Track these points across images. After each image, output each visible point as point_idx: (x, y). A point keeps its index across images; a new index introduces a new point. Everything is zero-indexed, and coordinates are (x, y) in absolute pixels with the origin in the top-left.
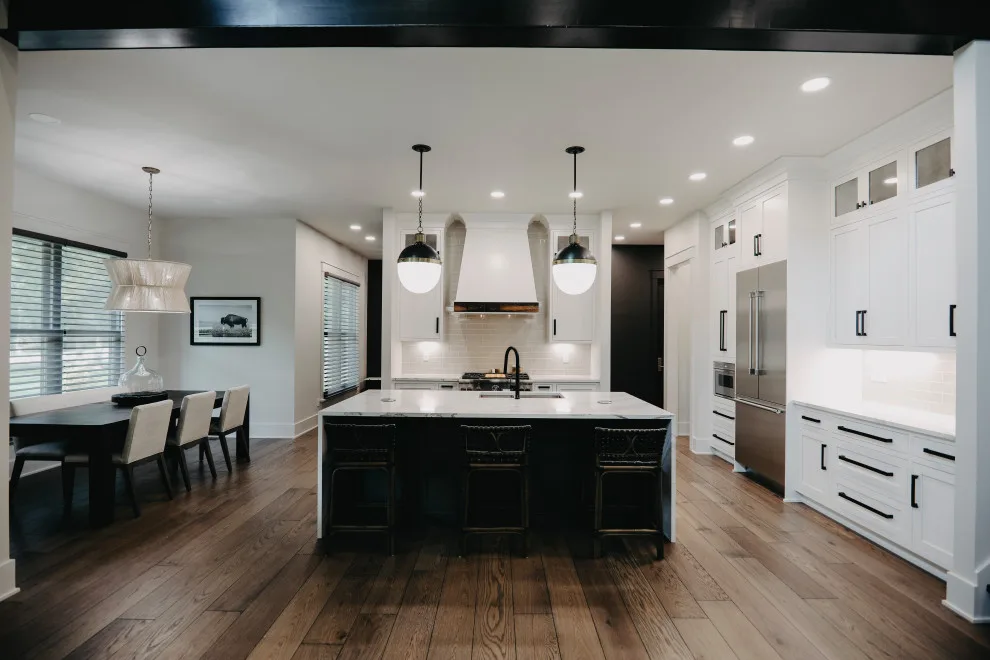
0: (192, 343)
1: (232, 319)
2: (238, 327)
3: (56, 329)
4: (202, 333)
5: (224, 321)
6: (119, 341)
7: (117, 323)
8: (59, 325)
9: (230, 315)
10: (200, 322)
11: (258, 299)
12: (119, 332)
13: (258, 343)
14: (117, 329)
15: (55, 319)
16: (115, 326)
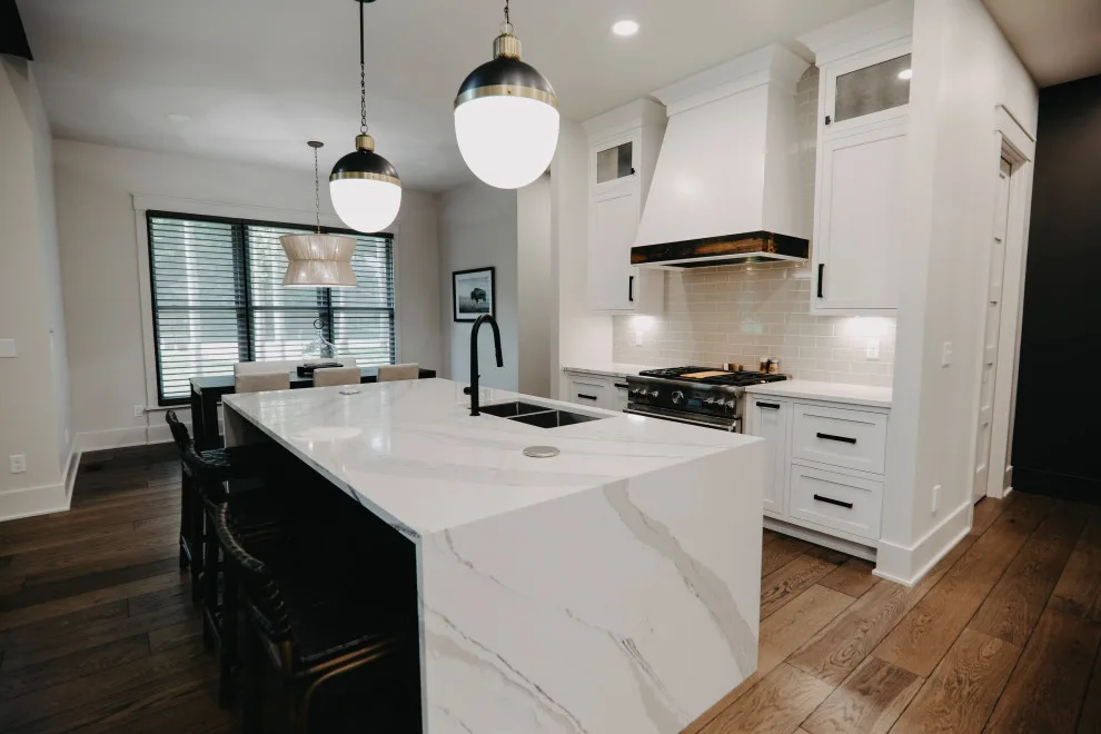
0: (455, 319)
1: (477, 293)
3: (327, 306)
4: (462, 311)
5: (473, 296)
6: (392, 317)
8: (329, 303)
9: (476, 289)
11: (492, 269)
12: (392, 309)
14: (391, 306)
16: (389, 304)
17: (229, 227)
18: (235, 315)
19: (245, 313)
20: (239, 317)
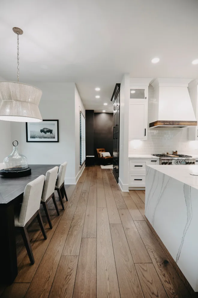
0: (27, 141)
1: (45, 130)
2: (48, 134)
5: (42, 131)
9: (44, 128)
11: (58, 121)
13: (58, 141)
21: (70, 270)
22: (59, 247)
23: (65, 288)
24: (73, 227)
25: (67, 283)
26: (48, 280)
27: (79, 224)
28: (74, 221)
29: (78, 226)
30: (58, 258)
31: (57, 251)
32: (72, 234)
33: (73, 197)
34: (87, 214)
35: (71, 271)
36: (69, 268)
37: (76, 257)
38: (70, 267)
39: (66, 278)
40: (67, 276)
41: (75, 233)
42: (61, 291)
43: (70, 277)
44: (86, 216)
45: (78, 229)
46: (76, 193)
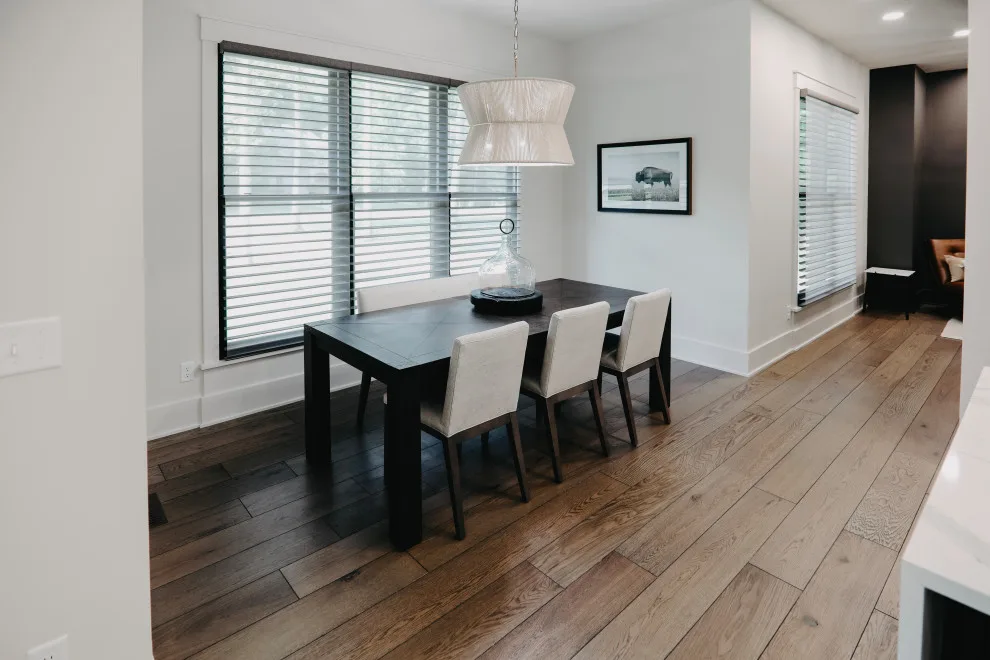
0: (600, 208)
2: (658, 186)
3: (443, 191)
4: (613, 194)
5: (641, 177)
6: (515, 205)
7: (514, 183)
8: (445, 187)
9: (648, 168)
10: (610, 179)
11: (688, 141)
12: (515, 194)
13: (688, 212)
14: (514, 191)
15: (441, 179)
16: (510, 187)
17: (325, 72)
18: (329, 208)
19: (346, 205)
20: (338, 210)
21: (516, 605)
22: (539, 538)
23: (475, 632)
24: (618, 508)
25: (488, 626)
26: (459, 592)
27: (641, 508)
28: (633, 493)
29: (635, 513)
30: (513, 561)
31: (527, 544)
32: (596, 524)
33: (699, 419)
34: (695, 492)
35: (517, 608)
36: (518, 600)
37: (555, 589)
38: (521, 599)
39: (495, 614)
40: (501, 612)
41: (609, 526)
42: (462, 633)
43: (504, 620)
44: (688, 497)
45: (625, 519)
46: (722, 408)
